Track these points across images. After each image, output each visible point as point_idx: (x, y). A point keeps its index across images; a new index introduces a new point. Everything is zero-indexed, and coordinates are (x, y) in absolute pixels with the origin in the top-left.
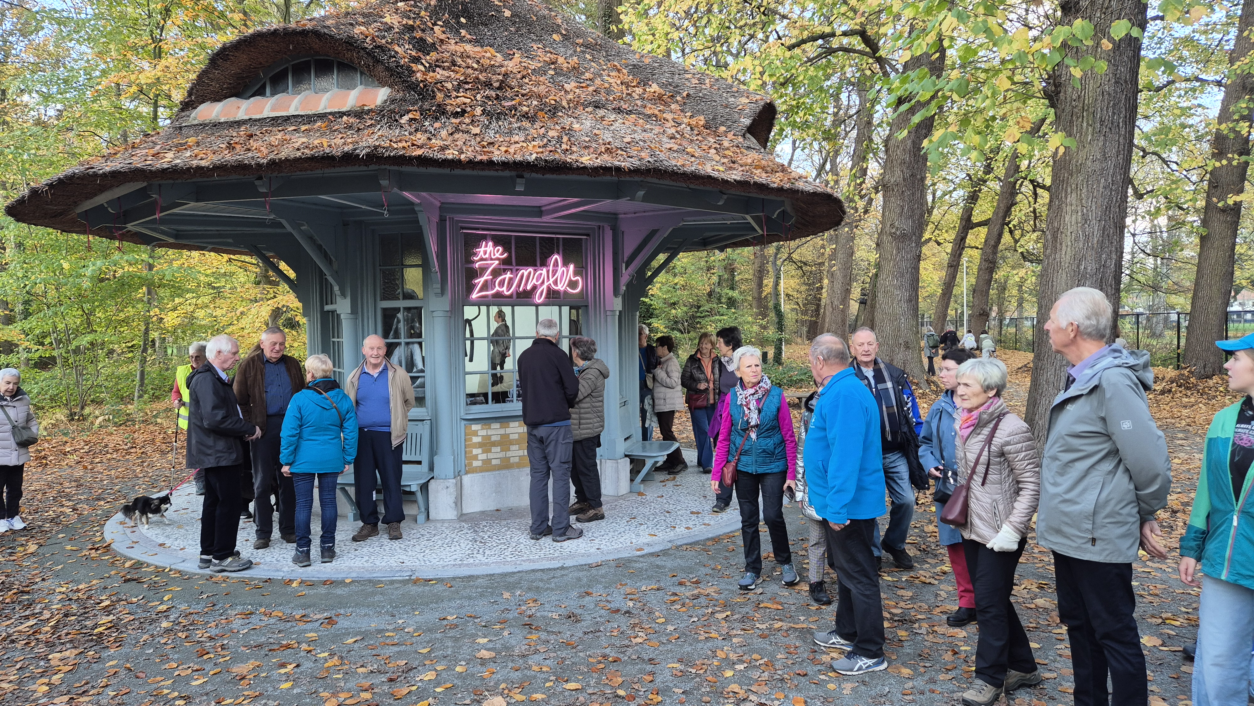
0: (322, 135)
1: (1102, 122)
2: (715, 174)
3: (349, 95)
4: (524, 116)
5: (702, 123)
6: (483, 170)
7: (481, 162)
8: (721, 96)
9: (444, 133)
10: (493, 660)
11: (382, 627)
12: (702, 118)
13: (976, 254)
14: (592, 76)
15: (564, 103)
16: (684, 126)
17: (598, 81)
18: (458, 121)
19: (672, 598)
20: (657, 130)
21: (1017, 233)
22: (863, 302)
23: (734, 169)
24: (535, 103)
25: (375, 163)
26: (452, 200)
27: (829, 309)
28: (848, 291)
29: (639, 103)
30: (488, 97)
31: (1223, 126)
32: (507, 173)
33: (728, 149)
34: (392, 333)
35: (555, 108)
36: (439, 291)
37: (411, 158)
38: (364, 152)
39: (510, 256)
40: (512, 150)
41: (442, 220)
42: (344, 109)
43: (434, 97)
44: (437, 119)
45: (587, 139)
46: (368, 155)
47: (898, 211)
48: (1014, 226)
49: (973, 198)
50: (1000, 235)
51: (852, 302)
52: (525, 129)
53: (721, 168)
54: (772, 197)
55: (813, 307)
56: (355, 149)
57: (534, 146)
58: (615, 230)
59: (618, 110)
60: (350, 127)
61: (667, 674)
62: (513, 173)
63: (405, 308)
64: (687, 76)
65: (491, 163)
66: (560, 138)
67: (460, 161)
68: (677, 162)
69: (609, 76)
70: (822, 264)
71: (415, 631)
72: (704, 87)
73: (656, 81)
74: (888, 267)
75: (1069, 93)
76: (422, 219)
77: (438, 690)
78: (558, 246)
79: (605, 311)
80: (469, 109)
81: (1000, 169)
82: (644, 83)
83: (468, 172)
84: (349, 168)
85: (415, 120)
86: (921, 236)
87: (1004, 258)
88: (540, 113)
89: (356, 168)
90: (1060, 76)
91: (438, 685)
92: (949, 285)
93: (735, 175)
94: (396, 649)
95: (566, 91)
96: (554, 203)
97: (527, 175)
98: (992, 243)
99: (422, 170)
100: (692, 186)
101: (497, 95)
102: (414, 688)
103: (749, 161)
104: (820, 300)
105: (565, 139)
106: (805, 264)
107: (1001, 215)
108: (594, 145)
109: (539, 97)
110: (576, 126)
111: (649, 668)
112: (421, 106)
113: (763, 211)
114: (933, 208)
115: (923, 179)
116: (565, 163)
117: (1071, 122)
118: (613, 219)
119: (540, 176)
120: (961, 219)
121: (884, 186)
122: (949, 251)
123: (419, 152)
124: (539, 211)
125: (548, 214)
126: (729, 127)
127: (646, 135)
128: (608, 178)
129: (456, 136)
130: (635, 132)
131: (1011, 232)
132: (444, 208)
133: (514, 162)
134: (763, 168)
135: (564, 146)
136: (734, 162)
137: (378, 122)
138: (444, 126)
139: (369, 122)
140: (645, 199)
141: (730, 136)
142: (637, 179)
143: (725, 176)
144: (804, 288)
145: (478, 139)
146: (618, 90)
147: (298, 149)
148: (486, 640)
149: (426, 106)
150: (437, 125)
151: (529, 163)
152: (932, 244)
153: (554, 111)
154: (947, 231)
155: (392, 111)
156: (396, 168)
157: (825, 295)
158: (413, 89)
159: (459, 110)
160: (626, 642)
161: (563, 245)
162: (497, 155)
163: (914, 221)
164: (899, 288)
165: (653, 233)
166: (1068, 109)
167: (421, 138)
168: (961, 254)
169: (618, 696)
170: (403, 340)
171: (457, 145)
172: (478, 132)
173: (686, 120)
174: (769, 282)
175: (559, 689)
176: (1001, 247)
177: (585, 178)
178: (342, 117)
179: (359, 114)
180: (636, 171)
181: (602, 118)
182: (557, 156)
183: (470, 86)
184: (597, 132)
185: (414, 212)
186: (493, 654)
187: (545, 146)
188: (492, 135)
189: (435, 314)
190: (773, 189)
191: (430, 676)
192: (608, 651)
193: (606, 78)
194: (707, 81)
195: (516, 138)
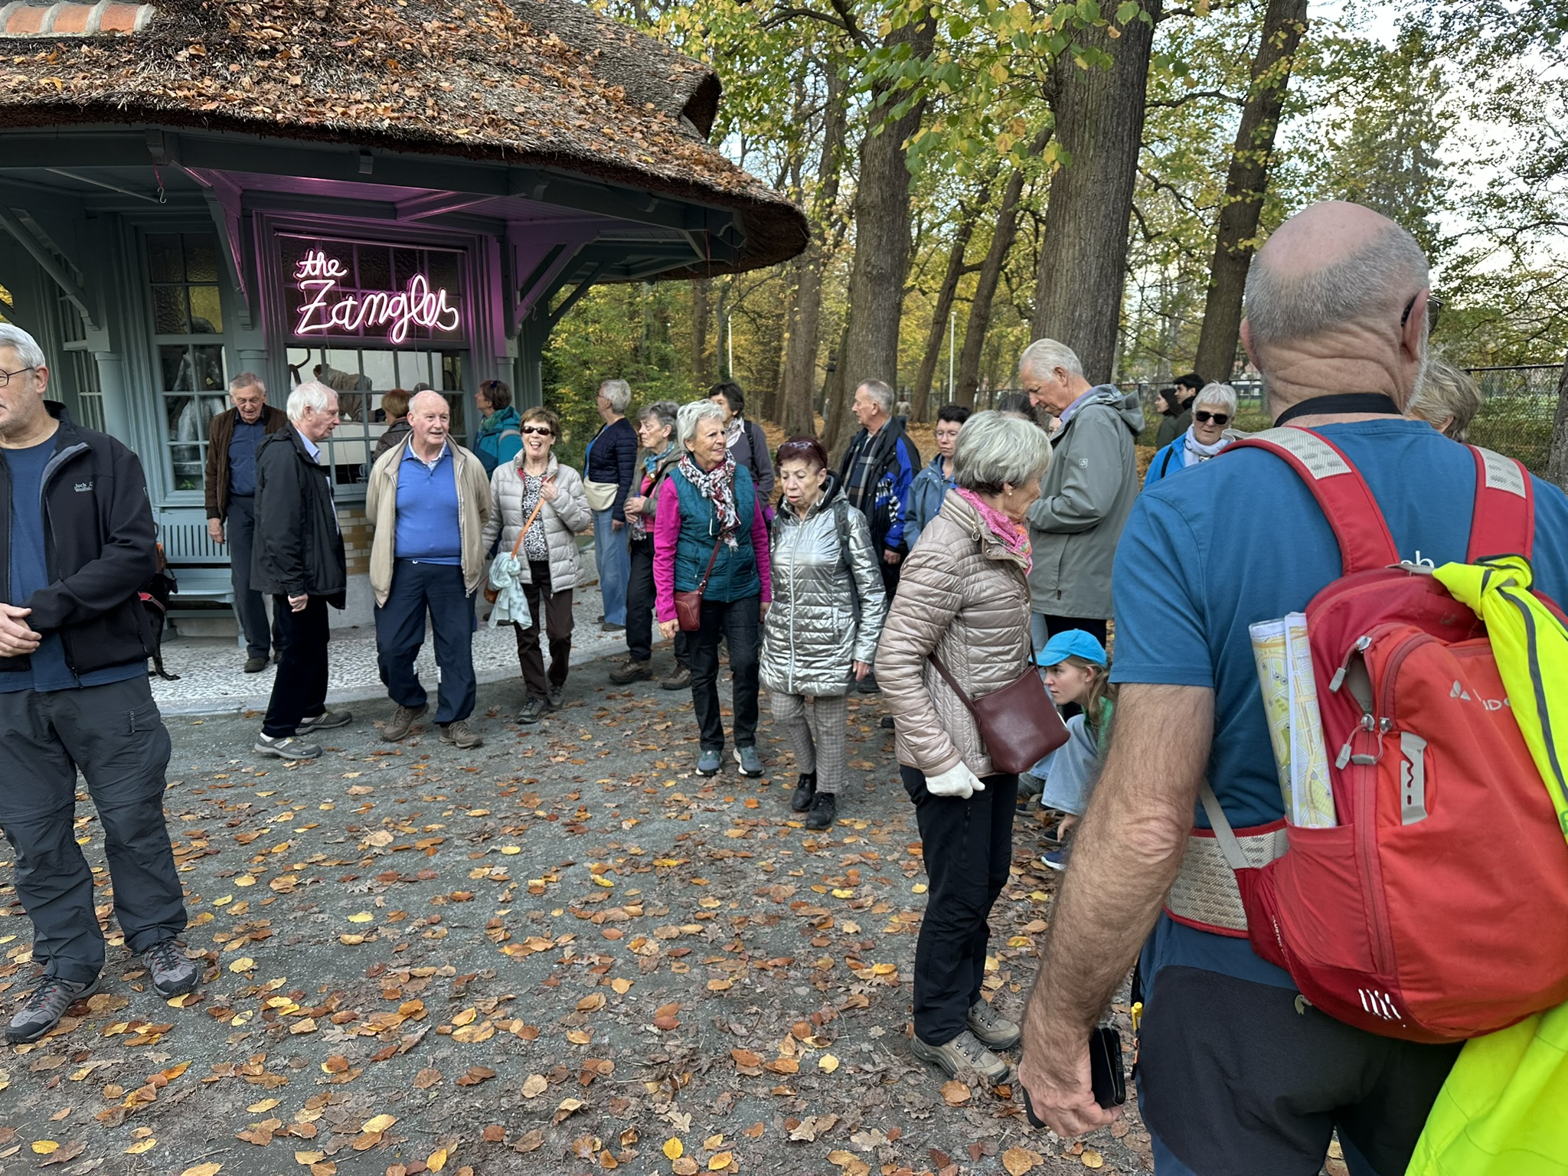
0: (51, 72)
1: (1105, 134)
2: (642, 166)
3: (88, 13)
4: (366, 64)
5: (621, 95)
6: (310, 139)
7: (307, 126)
8: (647, 59)
9: (246, 80)
10: (370, 795)
11: (208, 769)
12: (621, 88)
13: (966, 307)
14: (463, 14)
15: (425, 49)
16: (597, 97)
17: (472, 22)
18: (266, 64)
19: (601, 713)
20: (560, 99)
21: (1015, 281)
22: (831, 370)
23: (667, 162)
24: (381, 45)
25: (142, 119)
26: (259, 187)
27: (790, 375)
28: (813, 353)
29: (532, 58)
30: (309, 32)
31: (1240, 154)
32: (346, 147)
33: (657, 134)
34: (178, 382)
35: (412, 56)
36: (248, 320)
37: (199, 115)
38: (124, 100)
39: (351, 274)
40: (353, 113)
41: (246, 217)
42: (83, 35)
43: (226, 25)
44: (233, 59)
45: (462, 104)
46: (130, 105)
47: (875, 242)
48: (1012, 272)
49: (965, 233)
50: (994, 284)
51: (818, 370)
52: (369, 84)
53: (650, 160)
54: (715, 206)
55: (770, 375)
56: (110, 96)
57: (386, 108)
58: (503, 241)
59: (504, 67)
60: (95, 62)
61: (597, 791)
62: (356, 147)
63: (195, 346)
64: (601, 27)
65: (322, 130)
66: (422, 99)
67: (275, 123)
68: (590, 146)
69: (487, 16)
70: (780, 316)
71: (255, 771)
72: (622, 44)
73: (555, 30)
74: (861, 318)
75: (1072, 94)
76: (216, 211)
77: (299, 831)
78: (422, 262)
79: (495, 358)
80: (282, 48)
81: (998, 195)
82: (540, 31)
83: (287, 141)
84: (100, 126)
85: (199, 57)
86: (902, 280)
87: (998, 313)
88: (389, 61)
89: (111, 126)
90: (1062, 71)
91: (299, 826)
92: (934, 347)
93: (669, 171)
94: (232, 791)
95: (426, 32)
96: (415, 198)
97: (375, 151)
98: (985, 292)
99: (216, 134)
100: (611, 183)
101: (323, 29)
102: (266, 831)
103: (687, 153)
104: (778, 364)
105: (430, 102)
106: (760, 316)
107: (996, 256)
108: (472, 113)
109: (387, 37)
110: (445, 85)
111: (575, 786)
112: (207, 37)
113: (705, 226)
114: (918, 245)
115: (906, 201)
116: (432, 134)
117: (1072, 131)
118: (500, 226)
119: (395, 153)
120: (951, 261)
121: (858, 208)
122: (935, 303)
123: (212, 106)
124: (391, 209)
125: (406, 215)
126: (658, 104)
127: (546, 106)
128: (494, 163)
129: (266, 86)
130: (530, 99)
131: (1008, 280)
132: (249, 198)
133: (358, 129)
134: (705, 164)
135: (429, 112)
136: (666, 153)
137: (142, 57)
138: (245, 71)
139: (125, 58)
140: (547, 197)
141: (661, 117)
142: (534, 166)
143: (656, 171)
144: (757, 349)
145: (300, 93)
146: (502, 37)
147: (15, 91)
148: (356, 774)
149: (215, 37)
150: (234, 67)
151: (379, 132)
152: (916, 293)
153: (411, 59)
154: (933, 278)
155: (162, 42)
156: (174, 129)
157: (784, 359)
158: (193, 11)
159: (266, 47)
160: (544, 762)
161: (430, 262)
162: (332, 118)
163: (893, 258)
164: (874, 345)
165: (558, 250)
166: (1069, 115)
167: (210, 85)
168: (948, 308)
169: (538, 818)
170: (195, 393)
171: (268, 100)
172: (299, 82)
173: (599, 90)
174: (712, 339)
175: (461, 817)
176: (995, 300)
177: (461, 160)
178: (80, 47)
179: (108, 42)
180: (533, 155)
181: (482, 75)
182: (420, 125)
183: (280, 13)
184: (476, 95)
185: (203, 201)
186: (371, 789)
187: (401, 109)
188: (320, 88)
189: (243, 355)
190: (718, 193)
191: (286, 816)
192: (521, 774)
193: (484, 19)
194: (627, 37)
195: (358, 96)
